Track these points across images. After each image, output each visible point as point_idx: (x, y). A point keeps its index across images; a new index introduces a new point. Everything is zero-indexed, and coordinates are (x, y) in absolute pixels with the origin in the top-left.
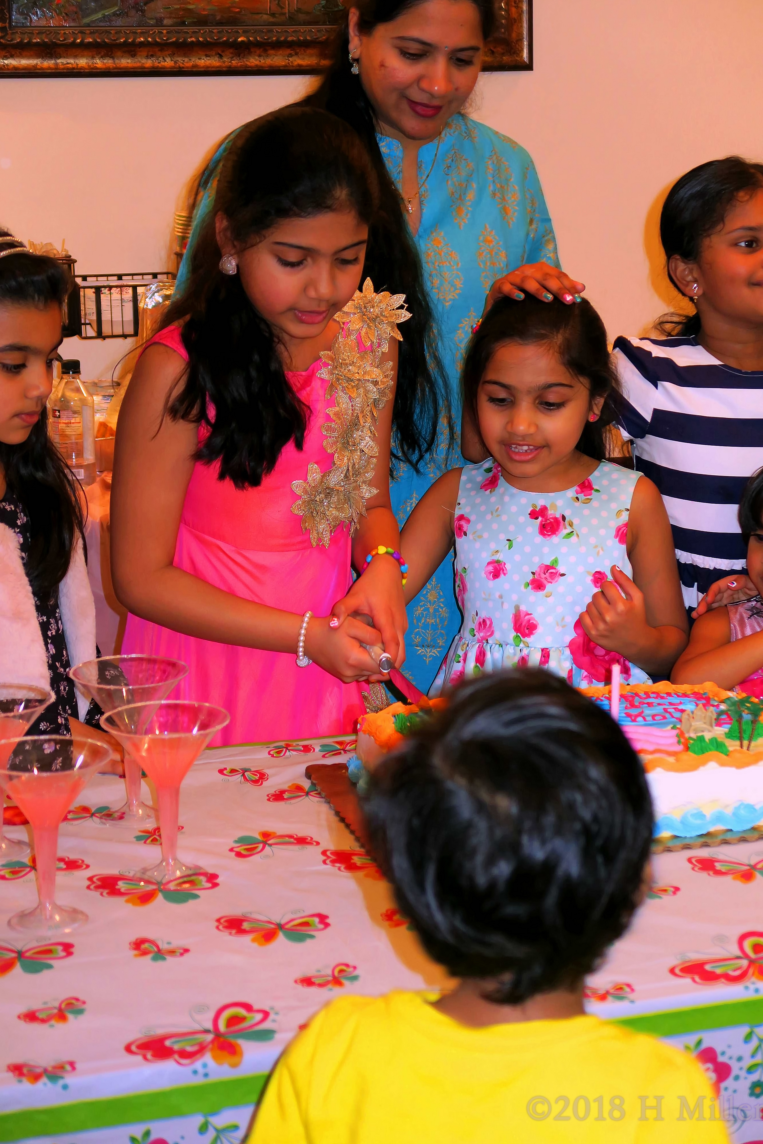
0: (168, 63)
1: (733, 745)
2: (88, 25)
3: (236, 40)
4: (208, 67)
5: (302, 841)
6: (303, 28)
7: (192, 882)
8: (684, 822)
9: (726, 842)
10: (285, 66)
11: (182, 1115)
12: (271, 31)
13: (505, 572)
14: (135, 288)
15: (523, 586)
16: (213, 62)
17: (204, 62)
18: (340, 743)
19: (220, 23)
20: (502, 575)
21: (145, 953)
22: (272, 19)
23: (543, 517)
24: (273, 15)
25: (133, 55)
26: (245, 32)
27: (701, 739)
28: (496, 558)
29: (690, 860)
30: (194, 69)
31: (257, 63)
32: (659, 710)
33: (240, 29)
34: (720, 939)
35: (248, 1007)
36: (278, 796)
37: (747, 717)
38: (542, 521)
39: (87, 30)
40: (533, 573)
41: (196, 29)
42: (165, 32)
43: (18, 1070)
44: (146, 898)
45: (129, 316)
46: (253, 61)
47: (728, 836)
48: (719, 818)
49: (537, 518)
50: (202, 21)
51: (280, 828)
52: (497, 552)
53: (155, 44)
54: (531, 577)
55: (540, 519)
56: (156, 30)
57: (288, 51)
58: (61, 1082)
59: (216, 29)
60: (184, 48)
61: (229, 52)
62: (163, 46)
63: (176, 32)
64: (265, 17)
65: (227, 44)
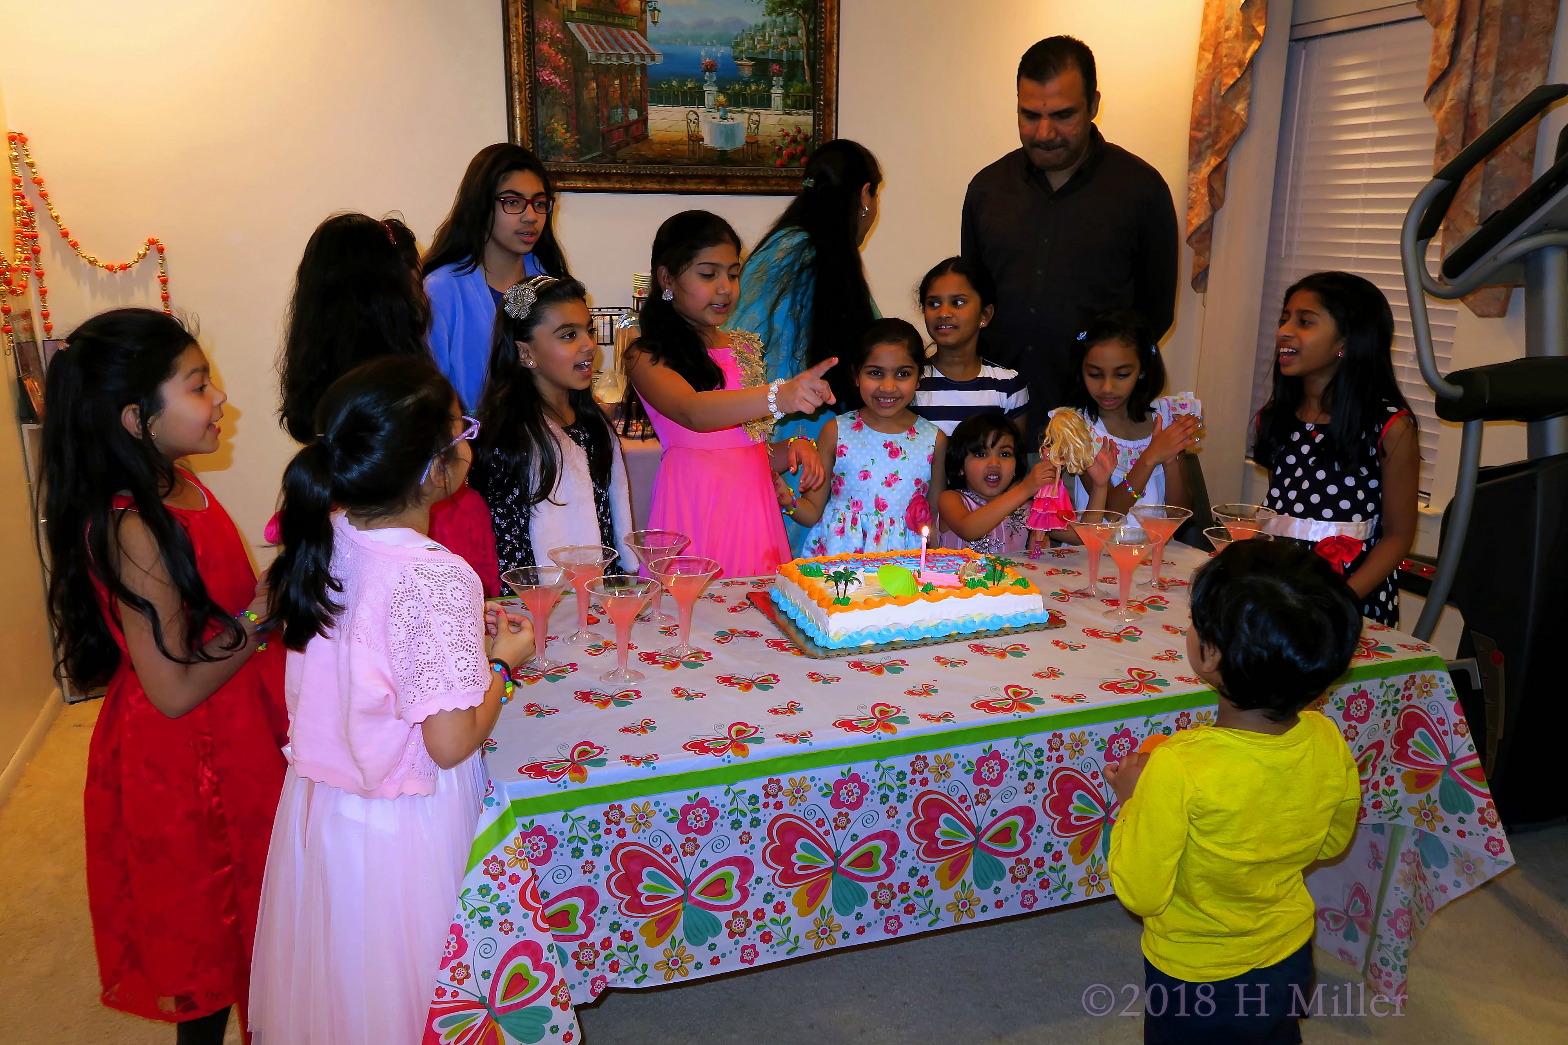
0: (629, 186)
1: (990, 584)
2: (583, 162)
3: (669, 173)
5: (753, 635)
7: (697, 657)
8: (964, 625)
9: (987, 636)
11: (716, 785)
12: (688, 169)
14: (611, 316)
15: (880, 484)
16: (656, 186)
17: (649, 186)
18: (761, 580)
19: (659, 163)
21: (681, 696)
22: (689, 162)
24: (690, 159)
25: (609, 180)
26: (674, 169)
27: (973, 580)
29: (969, 646)
31: (680, 187)
32: (944, 564)
33: (671, 167)
34: (995, 689)
35: (746, 725)
36: (734, 610)
37: (999, 568)
38: (890, 450)
39: (583, 165)
41: (645, 166)
42: (627, 167)
43: (626, 758)
44: (674, 665)
45: (608, 333)
46: (678, 186)
47: (987, 633)
48: (983, 623)
49: (887, 448)
50: (649, 162)
51: (740, 627)
53: (622, 174)
56: (623, 165)
57: (698, 181)
58: (652, 766)
59: (657, 166)
60: (638, 177)
61: (664, 180)
62: (626, 175)
63: (634, 167)
64: (685, 161)
65: (663, 176)
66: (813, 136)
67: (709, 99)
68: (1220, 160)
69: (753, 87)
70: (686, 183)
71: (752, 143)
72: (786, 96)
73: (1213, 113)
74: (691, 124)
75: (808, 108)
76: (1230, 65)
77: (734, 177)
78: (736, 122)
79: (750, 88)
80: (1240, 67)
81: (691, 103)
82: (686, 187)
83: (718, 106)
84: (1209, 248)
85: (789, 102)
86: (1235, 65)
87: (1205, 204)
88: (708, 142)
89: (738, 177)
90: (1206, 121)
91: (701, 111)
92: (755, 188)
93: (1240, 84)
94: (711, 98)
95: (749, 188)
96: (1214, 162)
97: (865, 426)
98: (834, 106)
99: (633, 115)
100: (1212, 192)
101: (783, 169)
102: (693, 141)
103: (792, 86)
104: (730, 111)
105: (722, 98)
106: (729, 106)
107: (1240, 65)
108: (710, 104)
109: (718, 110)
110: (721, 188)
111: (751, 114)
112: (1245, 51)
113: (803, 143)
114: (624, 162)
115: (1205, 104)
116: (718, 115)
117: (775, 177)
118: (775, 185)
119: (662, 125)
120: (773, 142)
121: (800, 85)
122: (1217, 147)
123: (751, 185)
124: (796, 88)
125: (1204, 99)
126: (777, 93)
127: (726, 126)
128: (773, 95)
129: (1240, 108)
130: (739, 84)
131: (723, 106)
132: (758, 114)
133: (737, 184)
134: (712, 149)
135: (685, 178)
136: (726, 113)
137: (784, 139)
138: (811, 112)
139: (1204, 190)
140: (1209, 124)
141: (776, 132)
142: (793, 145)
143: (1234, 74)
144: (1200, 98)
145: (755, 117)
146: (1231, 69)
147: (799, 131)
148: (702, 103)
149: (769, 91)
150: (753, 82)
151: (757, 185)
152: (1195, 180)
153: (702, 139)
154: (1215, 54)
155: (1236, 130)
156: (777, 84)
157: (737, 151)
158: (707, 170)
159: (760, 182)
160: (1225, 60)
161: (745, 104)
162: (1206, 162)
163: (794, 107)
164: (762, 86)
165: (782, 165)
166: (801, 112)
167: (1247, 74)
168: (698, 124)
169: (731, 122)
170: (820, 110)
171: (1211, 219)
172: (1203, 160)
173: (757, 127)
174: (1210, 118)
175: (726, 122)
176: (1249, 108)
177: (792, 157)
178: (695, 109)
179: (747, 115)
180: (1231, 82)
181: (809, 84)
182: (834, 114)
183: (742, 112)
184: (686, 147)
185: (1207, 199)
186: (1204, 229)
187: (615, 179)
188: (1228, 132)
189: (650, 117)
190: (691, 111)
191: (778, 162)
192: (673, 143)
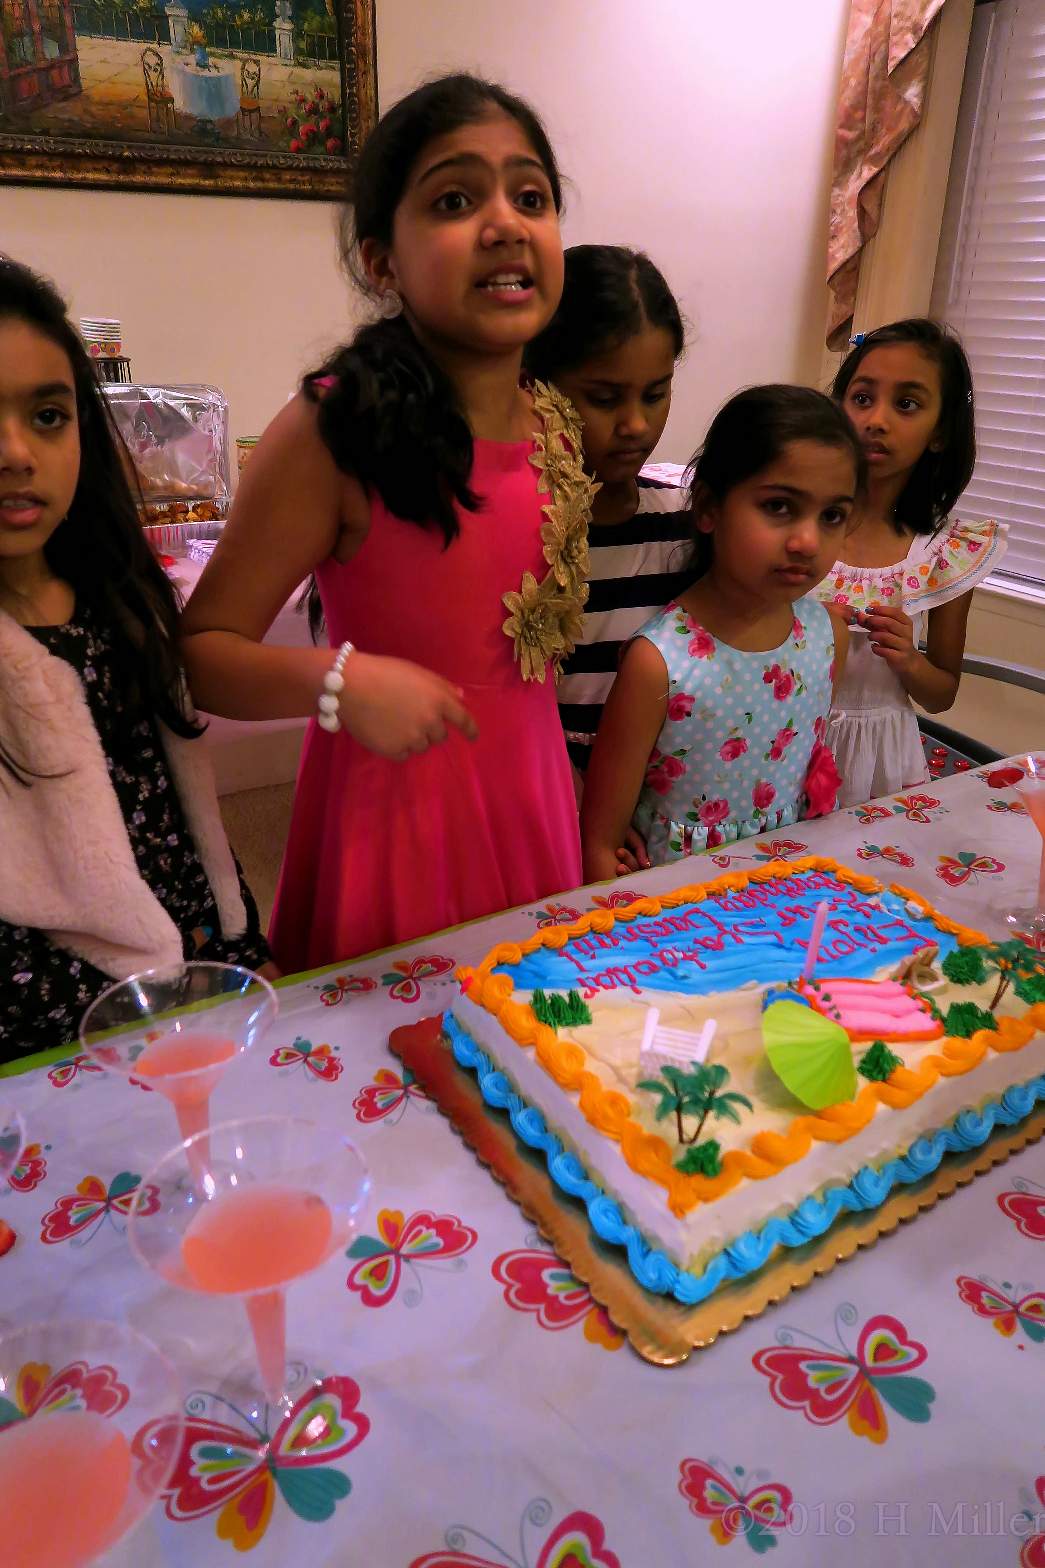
3: (122, 154)
4: (96, 180)
6: (182, 148)
10: (169, 184)
12: (153, 149)
13: (745, 748)
15: (763, 759)
19: (104, 137)
20: (742, 753)
22: (154, 137)
23: (776, 678)
24: (154, 132)
26: (129, 147)
28: (734, 736)
30: (84, 182)
31: (142, 179)
33: (125, 144)
38: (776, 684)
40: (773, 742)
41: (82, 140)
42: (52, 141)
46: (139, 178)
49: (771, 682)
50: (87, 134)
52: (736, 729)
53: (43, 153)
54: (771, 746)
55: (774, 681)
56: (42, 138)
57: (170, 170)
59: (101, 143)
60: (72, 159)
61: (115, 166)
62: (52, 155)
63: (63, 142)
64: (146, 135)
65: (113, 159)
66: (343, 105)
67: (176, 30)
68: (875, 170)
69: (246, 16)
70: (151, 174)
71: (251, 111)
72: (297, 35)
73: (870, 101)
74: (151, 73)
75: (332, 57)
76: (901, 29)
77: (226, 165)
78: (222, 73)
79: (241, 17)
80: (915, 33)
81: (145, 36)
82: (152, 179)
83: (192, 45)
84: (854, 292)
85: (303, 45)
86: (908, 29)
87: (854, 232)
88: (180, 104)
89: (232, 165)
90: (858, 115)
91: (165, 50)
92: (260, 184)
93: (915, 58)
94: (179, 29)
95: (252, 184)
96: (868, 172)
97: (716, 642)
98: (371, 57)
99: (52, 51)
100: (862, 213)
101: (301, 156)
102: (157, 102)
103: (305, 20)
104: (212, 54)
105: (196, 30)
106: (210, 44)
107: (915, 29)
108: (179, 39)
109: (193, 51)
110: (207, 182)
111: (245, 61)
112: (924, 9)
113: (328, 115)
114: (45, 132)
115: (859, 89)
116: (192, 59)
117: (290, 168)
118: (291, 181)
119: (104, 72)
120: (283, 111)
121: (318, 18)
122: (873, 152)
123: (255, 179)
124: (312, 23)
125: (859, 83)
126: (283, 28)
127: (207, 79)
128: (277, 32)
129: (912, 93)
130: (221, 7)
131: (200, 45)
132: (257, 62)
133: (232, 178)
134: (188, 117)
135: (151, 163)
136: (205, 56)
137: (299, 107)
138: (336, 64)
139: (852, 213)
140: (863, 119)
141: (286, 94)
142: (313, 119)
143: (906, 44)
144: (853, 82)
145: (252, 68)
146: (903, 36)
147: (321, 96)
148: (165, 37)
149: (270, 24)
150: (244, 7)
151: (263, 180)
152: (840, 199)
153: (172, 100)
154: (877, 16)
155: (904, 125)
156: (283, 14)
157: (228, 123)
158: (185, 152)
159: (267, 176)
160: (894, 22)
161: (235, 44)
162: (856, 173)
163: (311, 54)
164: (259, 16)
165: (298, 150)
166: (322, 63)
167: (923, 43)
168: (162, 73)
169: (214, 73)
170: (351, 62)
171: (860, 252)
172: (852, 171)
173: (257, 84)
174: (864, 109)
175: (205, 73)
176: (925, 95)
177: (314, 138)
178: (154, 46)
179: (239, 64)
180: (903, 55)
181: (331, 18)
182: (372, 71)
183: (231, 56)
184: (146, 112)
185: (856, 224)
186: (849, 267)
187: (33, 161)
188: (890, 129)
189: (80, 55)
190: (149, 49)
191: (293, 143)
192: (124, 106)
